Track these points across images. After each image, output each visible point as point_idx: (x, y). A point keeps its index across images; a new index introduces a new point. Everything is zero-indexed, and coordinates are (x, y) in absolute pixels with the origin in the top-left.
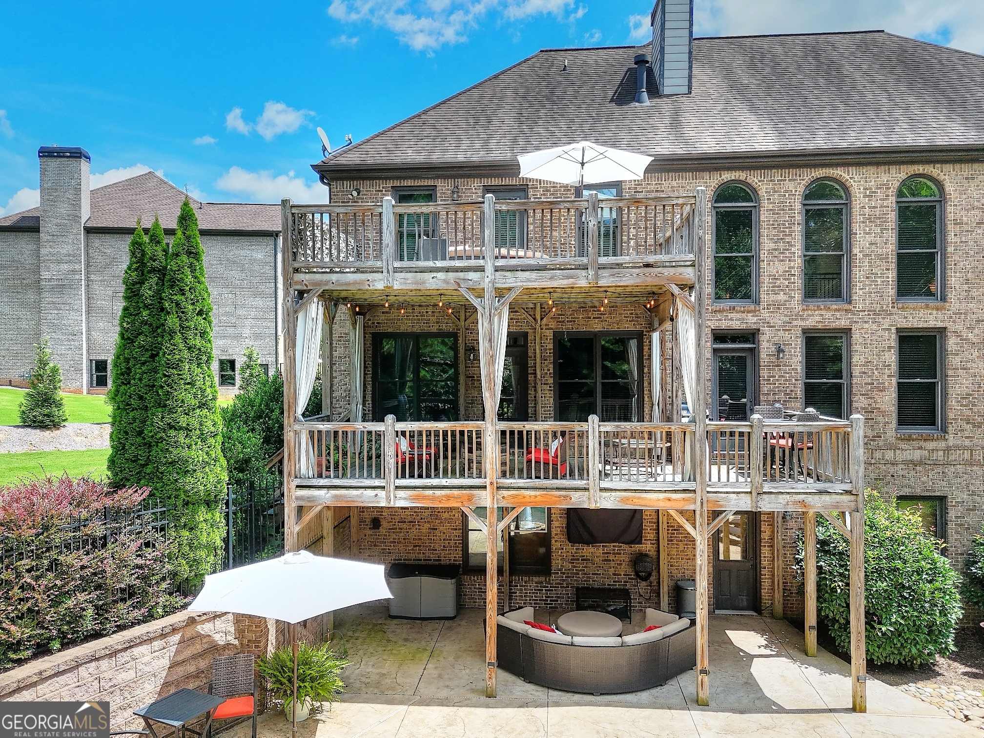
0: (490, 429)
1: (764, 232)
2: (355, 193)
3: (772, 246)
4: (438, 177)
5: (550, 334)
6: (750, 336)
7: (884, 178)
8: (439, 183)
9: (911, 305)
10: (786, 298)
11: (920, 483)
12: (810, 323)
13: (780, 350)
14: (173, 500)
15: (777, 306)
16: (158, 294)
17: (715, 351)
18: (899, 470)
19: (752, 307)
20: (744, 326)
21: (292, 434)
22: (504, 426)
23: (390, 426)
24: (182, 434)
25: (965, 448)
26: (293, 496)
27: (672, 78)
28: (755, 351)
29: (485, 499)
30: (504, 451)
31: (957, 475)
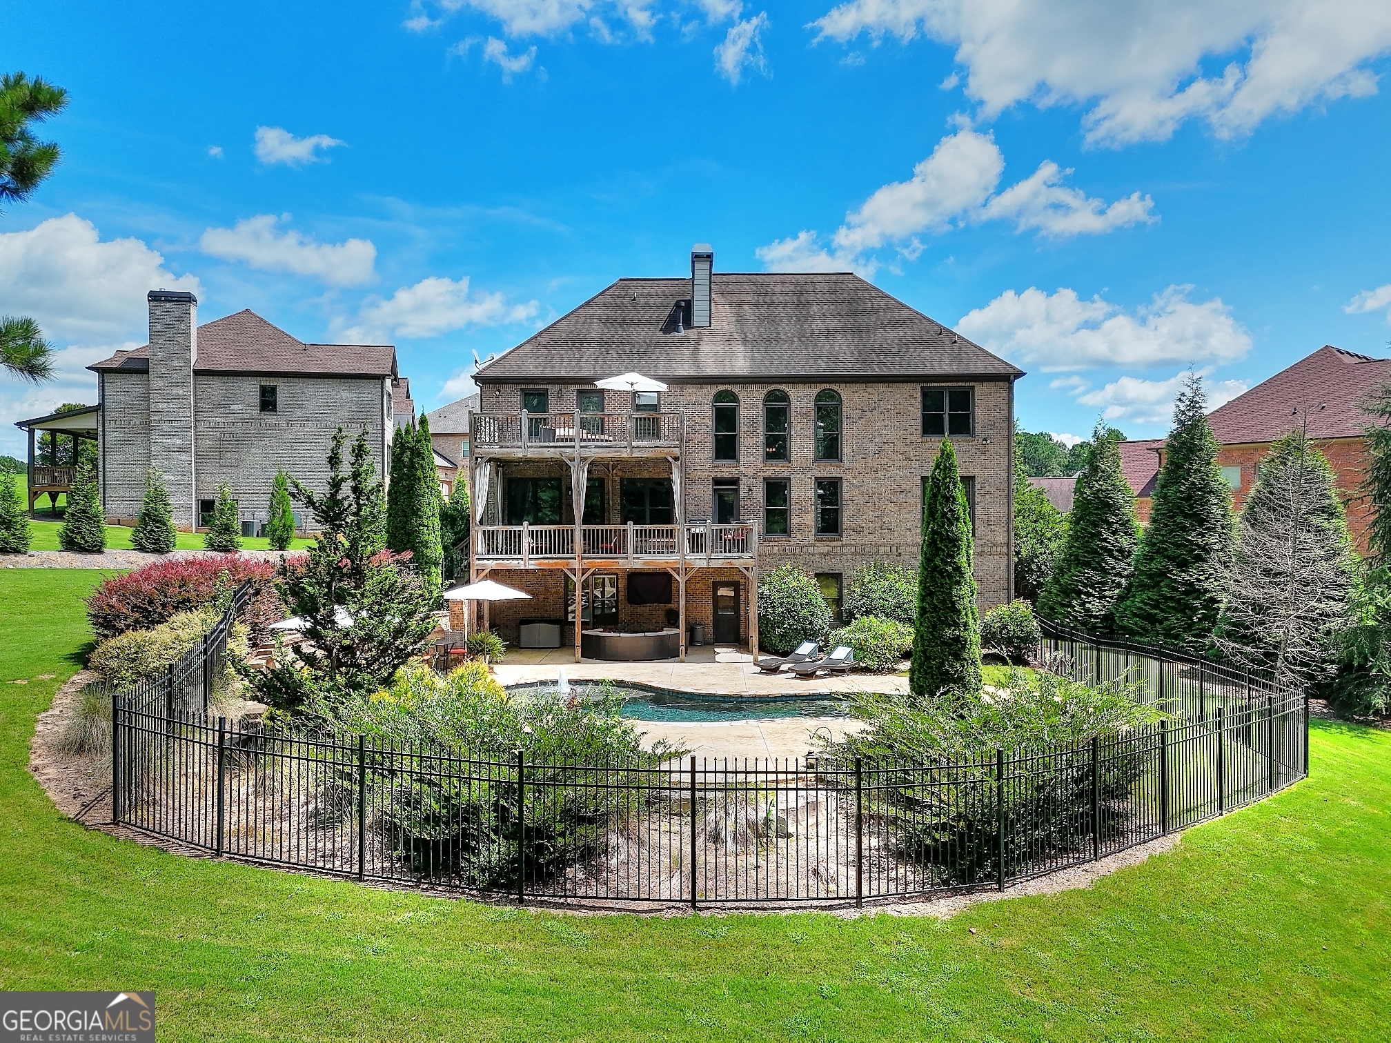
0: (578, 528)
1: (742, 421)
2: (497, 393)
3: (746, 429)
4: (549, 383)
5: (618, 479)
6: (735, 481)
7: (808, 391)
8: (549, 387)
9: (822, 464)
10: (754, 459)
11: (826, 566)
12: (767, 474)
13: (750, 490)
14: (421, 561)
15: (748, 464)
16: (411, 460)
17: (715, 490)
18: (816, 558)
19: (735, 465)
20: (731, 476)
21: (474, 531)
22: (584, 527)
23: (525, 527)
24: (425, 529)
25: (852, 545)
26: (476, 564)
27: (699, 317)
28: (737, 490)
29: (576, 564)
30: (585, 540)
31: (847, 560)
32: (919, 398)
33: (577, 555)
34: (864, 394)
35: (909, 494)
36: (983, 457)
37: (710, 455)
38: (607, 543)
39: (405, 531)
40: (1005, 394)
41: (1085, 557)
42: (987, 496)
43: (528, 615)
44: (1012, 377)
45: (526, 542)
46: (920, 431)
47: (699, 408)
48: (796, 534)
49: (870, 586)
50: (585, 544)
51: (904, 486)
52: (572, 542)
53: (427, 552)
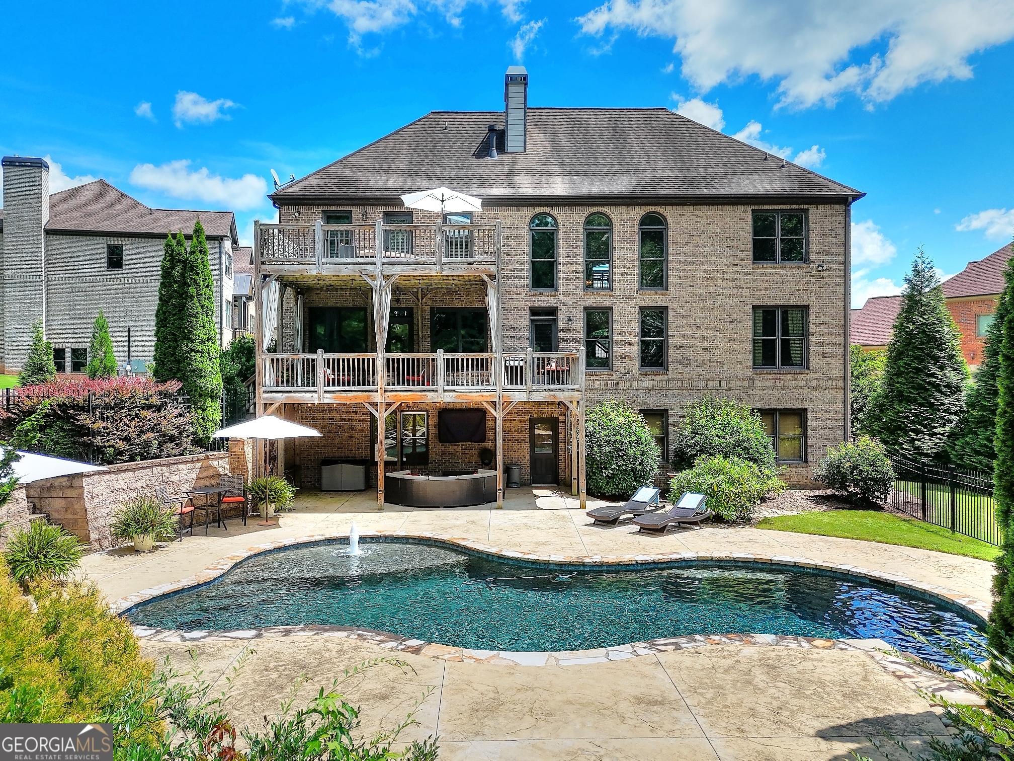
0: (380, 357)
1: (561, 246)
2: (297, 214)
3: (566, 254)
4: (352, 205)
5: (428, 309)
6: (553, 311)
7: (632, 213)
8: (354, 209)
9: (647, 293)
10: (574, 287)
11: (653, 401)
12: (588, 303)
13: (570, 320)
14: (193, 393)
15: (567, 293)
16: (183, 275)
17: (531, 321)
18: (640, 393)
19: (554, 293)
20: (548, 305)
21: (261, 360)
22: (388, 355)
23: (320, 356)
24: (198, 355)
25: (679, 379)
26: (262, 397)
27: (513, 141)
28: (555, 321)
29: (378, 398)
30: (388, 371)
31: (674, 396)
32: (750, 222)
33: (379, 387)
34: (692, 217)
35: (740, 325)
36: (818, 285)
37: (527, 282)
38: (413, 375)
39: (175, 358)
40: (841, 218)
41: (910, 392)
42: (823, 327)
43: (331, 455)
44: (850, 199)
45: (320, 370)
46: (751, 257)
47: (514, 232)
48: (619, 368)
49: (703, 422)
50: (388, 376)
51: (734, 316)
52: (374, 374)
53: (201, 382)
